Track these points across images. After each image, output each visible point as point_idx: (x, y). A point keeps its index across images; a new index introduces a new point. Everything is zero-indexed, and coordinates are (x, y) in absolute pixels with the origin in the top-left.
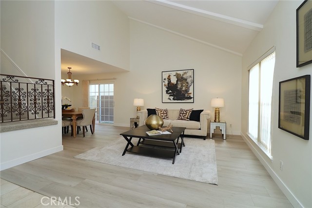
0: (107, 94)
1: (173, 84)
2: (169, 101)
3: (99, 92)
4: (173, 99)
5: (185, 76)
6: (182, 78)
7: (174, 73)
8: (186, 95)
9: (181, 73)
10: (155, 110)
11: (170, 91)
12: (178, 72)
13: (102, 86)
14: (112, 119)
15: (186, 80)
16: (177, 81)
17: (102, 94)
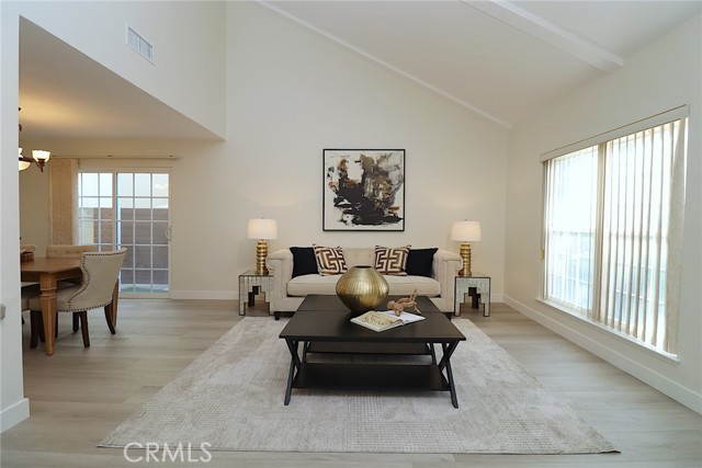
1: (353, 183)
2: (342, 226)
3: (115, 197)
4: (354, 222)
5: (383, 165)
6: (376, 168)
7: (357, 155)
8: (386, 212)
9: (375, 156)
10: (312, 249)
11: (346, 202)
12: (367, 154)
14: (161, 277)
15: (386, 174)
16: (364, 177)
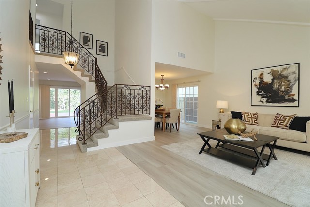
0: (191, 96)
1: (267, 84)
2: (261, 104)
4: (267, 102)
5: (285, 73)
6: (280, 75)
7: (269, 70)
8: (287, 97)
9: (279, 69)
10: (240, 113)
11: (263, 92)
12: (275, 69)
13: (188, 88)
15: (287, 77)
16: (273, 80)
17: (187, 96)
